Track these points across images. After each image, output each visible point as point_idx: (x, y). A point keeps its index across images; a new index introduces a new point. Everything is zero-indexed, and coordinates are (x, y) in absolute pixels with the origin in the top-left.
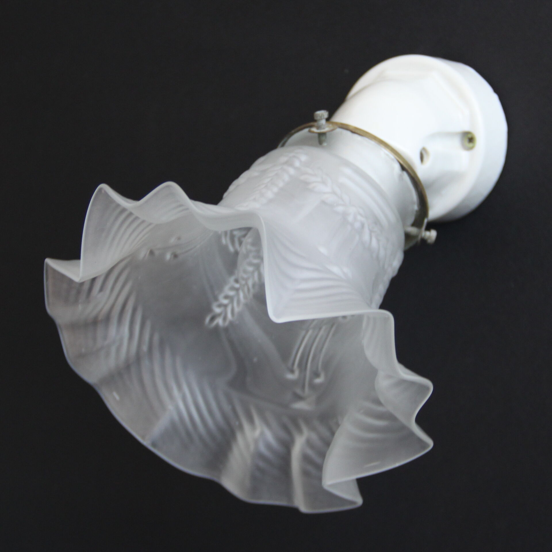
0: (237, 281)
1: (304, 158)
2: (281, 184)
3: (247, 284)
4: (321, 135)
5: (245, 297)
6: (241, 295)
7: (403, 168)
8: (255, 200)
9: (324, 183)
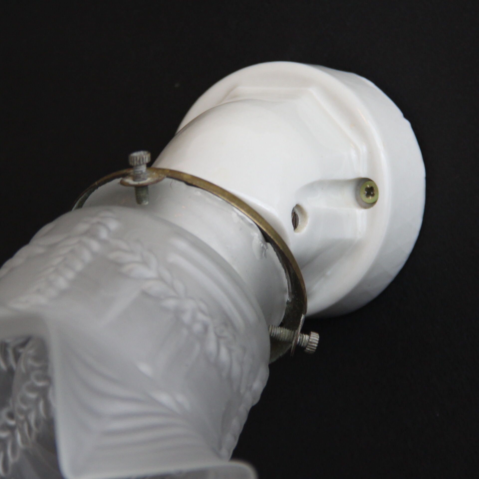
0: (11, 416)
1: (113, 225)
2: (79, 267)
3: (27, 420)
4: (140, 189)
5: (24, 441)
6: (19, 437)
7: (266, 238)
8: (39, 291)
9: (145, 263)
